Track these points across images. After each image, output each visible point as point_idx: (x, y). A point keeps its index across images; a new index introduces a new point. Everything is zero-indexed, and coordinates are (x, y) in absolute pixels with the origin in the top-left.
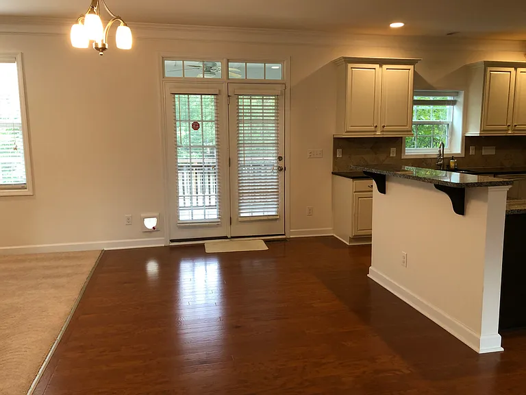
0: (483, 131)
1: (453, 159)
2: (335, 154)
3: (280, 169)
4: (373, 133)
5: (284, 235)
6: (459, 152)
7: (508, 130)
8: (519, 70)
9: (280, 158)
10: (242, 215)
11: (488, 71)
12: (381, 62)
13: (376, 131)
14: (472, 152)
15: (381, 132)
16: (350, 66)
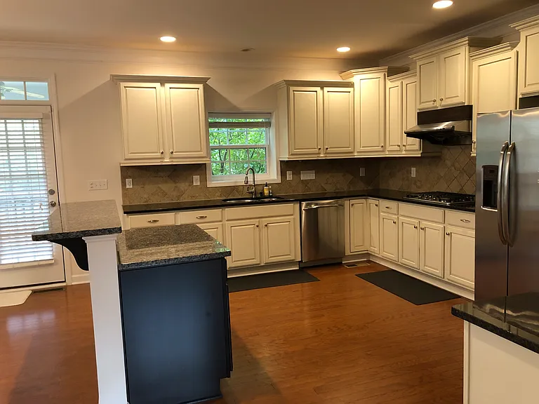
0: (292, 155)
1: (266, 186)
2: (124, 184)
3: (53, 205)
4: (159, 161)
5: (65, 282)
6: (276, 178)
7: (319, 154)
8: (326, 89)
9: (52, 192)
10: (3, 262)
11: (291, 91)
12: (163, 81)
13: (163, 158)
14: (289, 176)
15: (171, 158)
16: (123, 84)
